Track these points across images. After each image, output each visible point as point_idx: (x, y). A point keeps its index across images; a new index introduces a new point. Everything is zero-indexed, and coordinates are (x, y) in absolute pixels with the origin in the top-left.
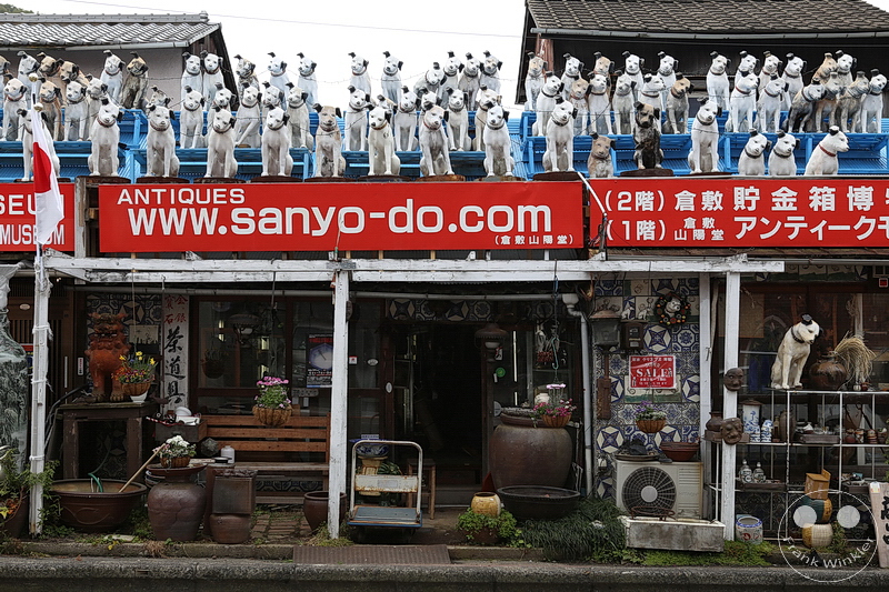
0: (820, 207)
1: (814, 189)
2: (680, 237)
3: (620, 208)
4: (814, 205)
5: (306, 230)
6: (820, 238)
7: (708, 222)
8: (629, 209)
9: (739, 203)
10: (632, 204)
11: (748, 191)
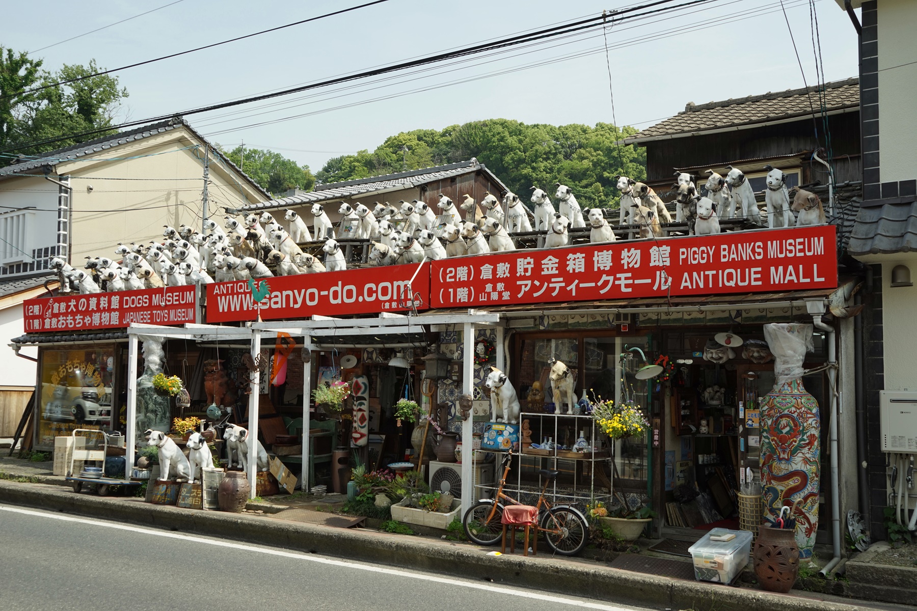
0: (574, 270)
1: (571, 256)
2: (483, 298)
3: (448, 280)
4: (570, 269)
5: (292, 306)
6: (574, 294)
7: (500, 286)
8: (453, 280)
9: (520, 271)
10: (455, 277)
11: (526, 261)
